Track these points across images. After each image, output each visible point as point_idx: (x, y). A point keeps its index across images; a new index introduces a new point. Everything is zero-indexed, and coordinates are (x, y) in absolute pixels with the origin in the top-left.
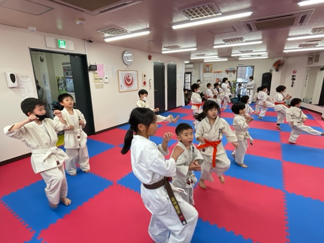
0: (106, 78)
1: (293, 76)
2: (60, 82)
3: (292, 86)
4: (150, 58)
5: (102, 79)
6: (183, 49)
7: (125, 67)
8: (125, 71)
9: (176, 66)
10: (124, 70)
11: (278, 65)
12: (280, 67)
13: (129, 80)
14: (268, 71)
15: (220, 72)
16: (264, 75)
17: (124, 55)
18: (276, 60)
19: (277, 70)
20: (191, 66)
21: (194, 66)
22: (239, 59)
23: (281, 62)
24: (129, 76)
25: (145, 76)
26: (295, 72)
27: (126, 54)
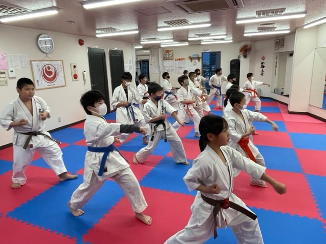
0: (12, 71)
1: (262, 63)
3: (262, 74)
4: (81, 43)
5: (4, 73)
6: (120, 31)
7: (43, 56)
8: (43, 61)
9: (122, 52)
10: (41, 59)
11: (246, 51)
12: (248, 53)
13: (50, 73)
14: (236, 58)
15: (182, 59)
16: (232, 62)
17: (40, 39)
18: (243, 44)
19: (245, 57)
20: (148, 52)
21: (151, 52)
22: (202, 43)
23: (248, 47)
24: (49, 68)
25: (75, 67)
26: (263, 59)
27: (42, 37)
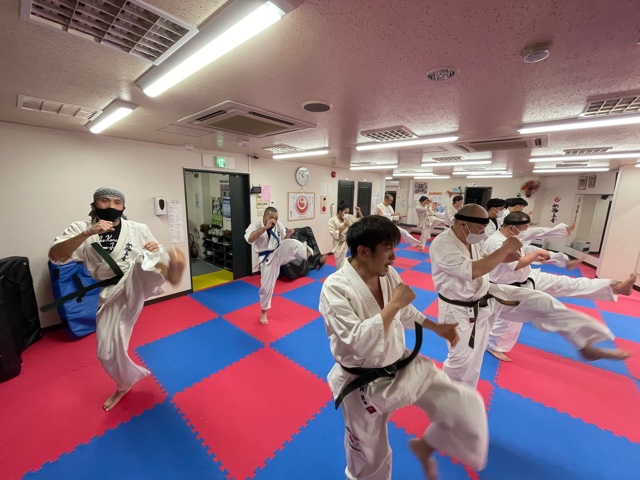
0: (272, 203)
1: (555, 206)
2: (215, 203)
3: (553, 221)
4: (333, 175)
7: (298, 188)
9: (371, 184)
10: (297, 191)
11: (530, 188)
13: (302, 205)
15: (438, 193)
19: (529, 195)
21: (400, 184)
23: (534, 185)
24: (302, 200)
25: (325, 199)
26: (557, 200)
